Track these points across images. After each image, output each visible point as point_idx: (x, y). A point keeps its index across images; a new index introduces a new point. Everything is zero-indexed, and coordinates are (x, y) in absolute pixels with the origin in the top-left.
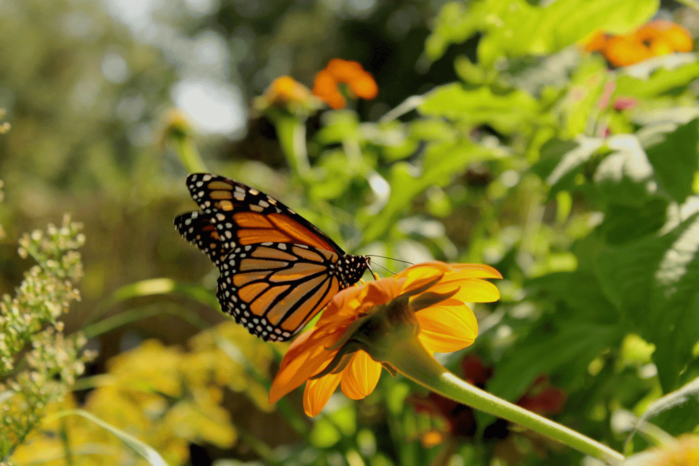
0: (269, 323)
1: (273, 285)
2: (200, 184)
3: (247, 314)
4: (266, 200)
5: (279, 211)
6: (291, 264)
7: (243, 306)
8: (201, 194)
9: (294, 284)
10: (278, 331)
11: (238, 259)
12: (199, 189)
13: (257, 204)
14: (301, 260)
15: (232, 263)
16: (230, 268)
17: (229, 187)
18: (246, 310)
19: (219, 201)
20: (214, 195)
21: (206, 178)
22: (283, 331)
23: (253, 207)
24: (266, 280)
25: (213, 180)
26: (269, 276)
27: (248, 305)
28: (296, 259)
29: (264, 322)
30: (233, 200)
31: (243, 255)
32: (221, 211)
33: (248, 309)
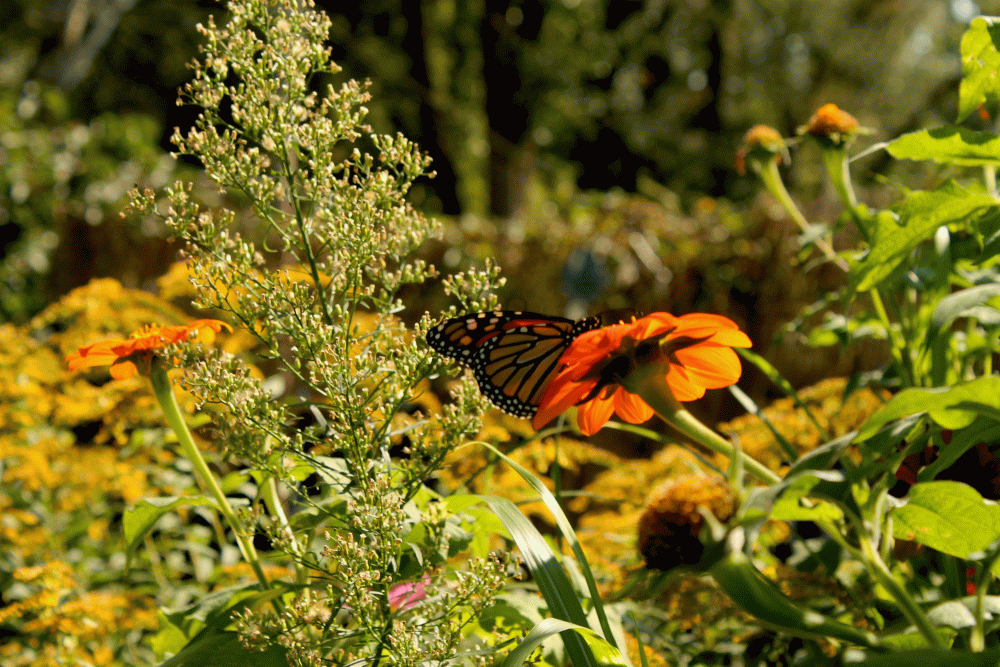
0: (520, 402)
1: (520, 366)
2: (438, 336)
3: (500, 397)
4: (494, 316)
5: (508, 319)
6: (533, 344)
7: (497, 391)
8: (443, 344)
9: (537, 361)
10: (528, 408)
11: (487, 352)
12: (439, 341)
13: (489, 324)
14: (542, 338)
15: (483, 356)
16: (482, 361)
17: (461, 324)
18: (499, 394)
19: (459, 340)
20: (453, 338)
21: (440, 328)
22: (532, 406)
23: (488, 328)
24: (514, 363)
25: (446, 326)
26: (516, 360)
27: (501, 390)
28: (536, 338)
29: (515, 402)
30: (469, 333)
31: (491, 347)
32: (464, 347)
33: (501, 393)
